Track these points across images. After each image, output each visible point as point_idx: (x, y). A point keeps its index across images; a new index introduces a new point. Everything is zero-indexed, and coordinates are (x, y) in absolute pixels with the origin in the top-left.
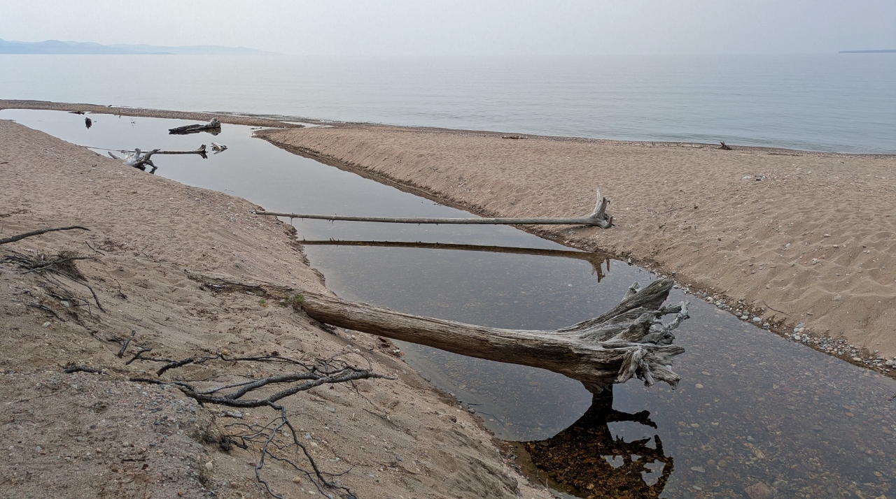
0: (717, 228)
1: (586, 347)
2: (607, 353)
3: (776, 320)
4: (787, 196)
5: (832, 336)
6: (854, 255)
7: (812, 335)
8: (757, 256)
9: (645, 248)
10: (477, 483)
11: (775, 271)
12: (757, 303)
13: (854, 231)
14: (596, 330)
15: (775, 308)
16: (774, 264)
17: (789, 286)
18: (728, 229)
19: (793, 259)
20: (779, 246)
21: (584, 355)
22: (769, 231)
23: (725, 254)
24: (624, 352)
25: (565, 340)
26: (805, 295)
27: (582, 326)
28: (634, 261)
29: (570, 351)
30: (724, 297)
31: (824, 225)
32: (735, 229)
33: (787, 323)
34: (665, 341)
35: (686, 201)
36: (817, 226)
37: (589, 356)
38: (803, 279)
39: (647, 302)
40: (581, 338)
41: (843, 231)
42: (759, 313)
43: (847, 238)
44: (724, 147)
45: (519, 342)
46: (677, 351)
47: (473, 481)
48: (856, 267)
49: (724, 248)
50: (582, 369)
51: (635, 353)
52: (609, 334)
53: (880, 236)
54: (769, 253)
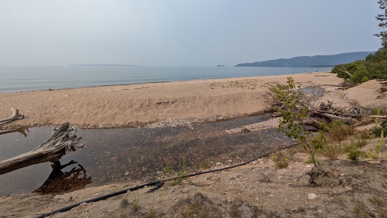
0: (65, 109)
1: (49, 150)
2: (58, 148)
3: (94, 125)
4: (81, 97)
5: (108, 124)
6: (104, 106)
7: (104, 125)
8: (82, 113)
9: (42, 121)
10: (43, 202)
11: (88, 115)
12: (87, 123)
13: (102, 101)
14: (49, 144)
15: (92, 123)
16: (87, 113)
17: (93, 117)
18: (69, 109)
19: (91, 111)
20: (86, 109)
21: (49, 153)
22: (81, 106)
23: (72, 115)
24: (65, 145)
25: (38, 152)
26: (98, 118)
27: (42, 146)
28: (40, 126)
29: (42, 154)
30: (78, 125)
31: (95, 102)
32: (71, 108)
33: (97, 125)
34: (75, 138)
35: (50, 105)
36: (93, 102)
37: (51, 152)
38: (96, 115)
39: (63, 130)
40: (43, 149)
41: (100, 102)
42: (89, 125)
43: (101, 103)
44: (50, 90)
45: (17, 161)
46: (80, 138)
47: (41, 202)
48: (106, 108)
49: (71, 113)
50: (50, 157)
51: (69, 144)
52: (54, 144)
53: (108, 101)
54: (84, 111)
